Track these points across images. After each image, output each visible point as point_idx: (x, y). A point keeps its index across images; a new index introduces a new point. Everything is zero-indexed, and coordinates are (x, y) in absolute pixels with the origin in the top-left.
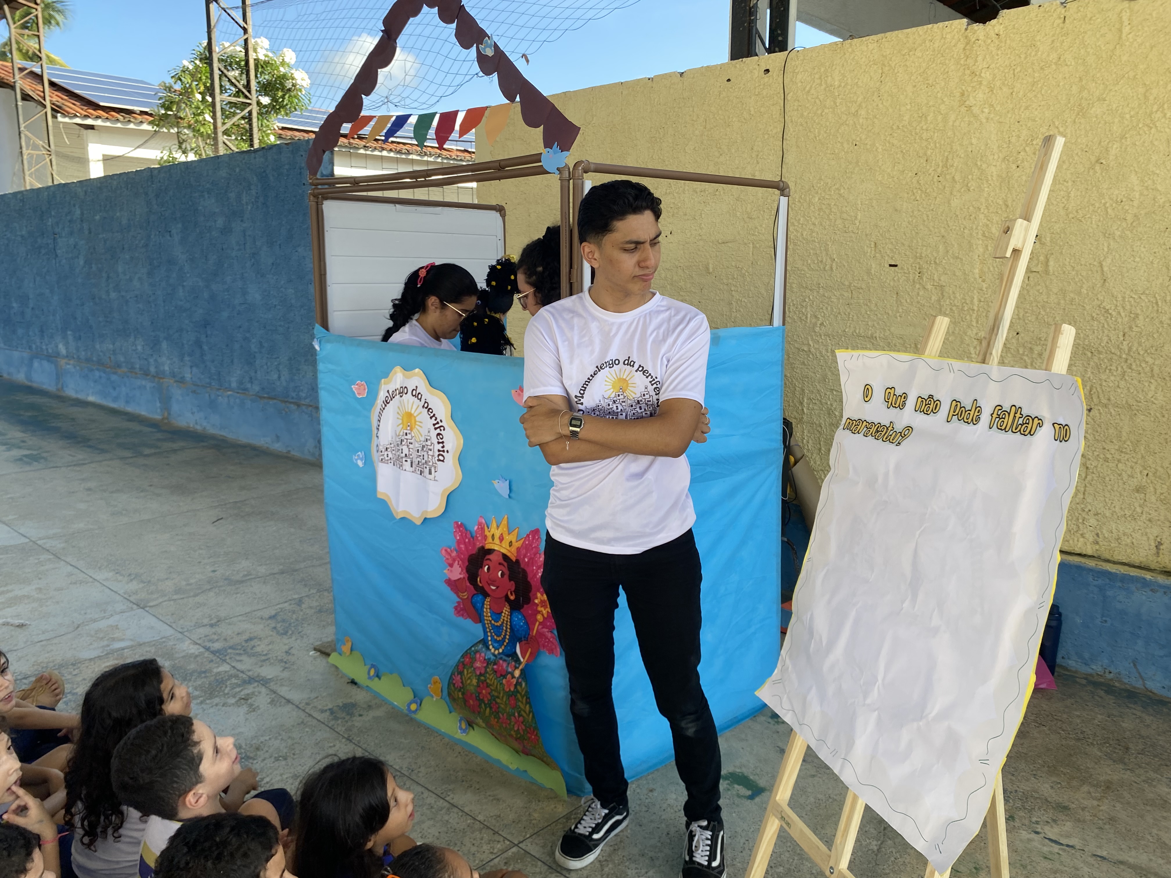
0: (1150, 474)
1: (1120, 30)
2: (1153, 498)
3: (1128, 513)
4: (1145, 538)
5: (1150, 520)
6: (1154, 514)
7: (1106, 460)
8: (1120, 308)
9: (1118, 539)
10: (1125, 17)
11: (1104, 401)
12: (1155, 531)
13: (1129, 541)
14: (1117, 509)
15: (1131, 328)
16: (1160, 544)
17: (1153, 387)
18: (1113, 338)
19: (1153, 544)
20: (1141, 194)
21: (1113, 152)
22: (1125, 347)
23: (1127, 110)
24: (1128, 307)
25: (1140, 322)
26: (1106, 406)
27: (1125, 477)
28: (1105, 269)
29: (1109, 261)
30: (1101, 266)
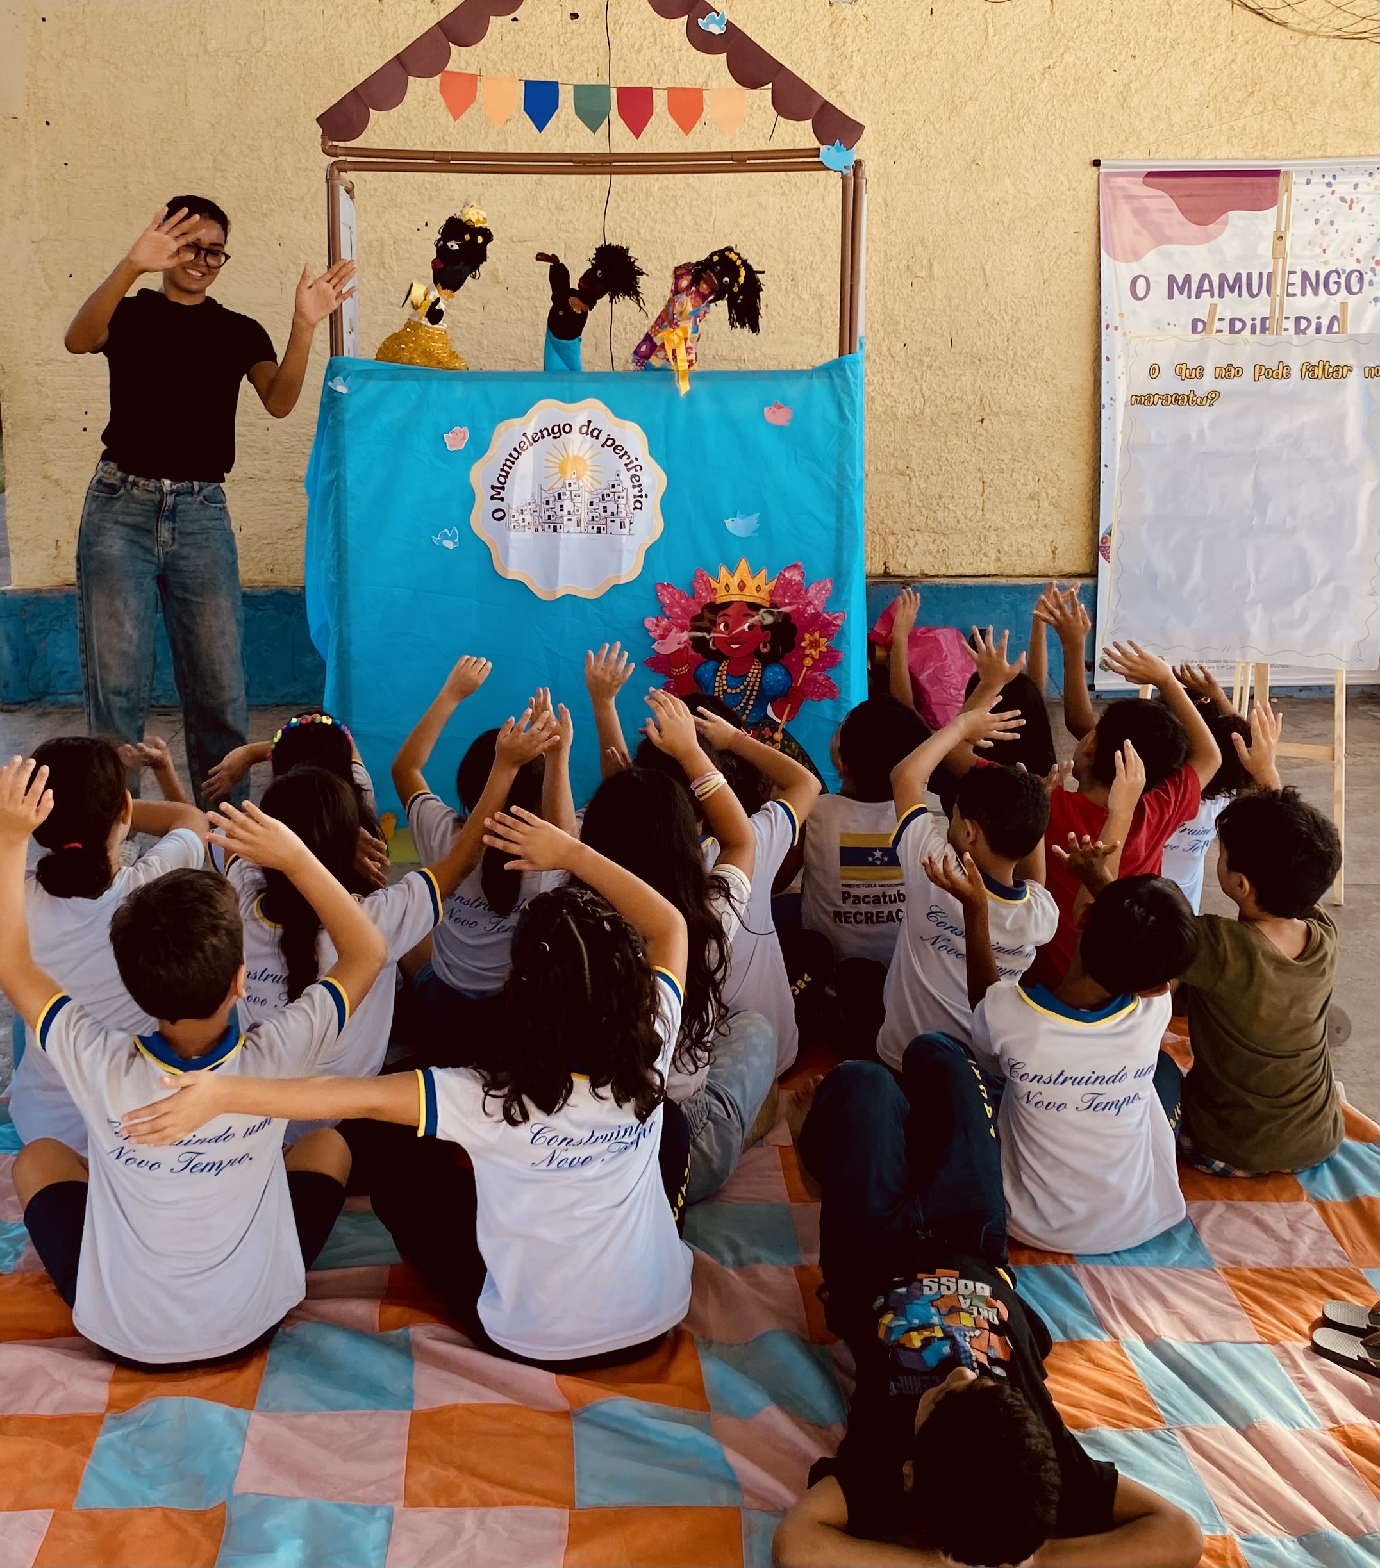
0: (1042, 480)
1: (986, 30)
2: (1046, 504)
3: (1025, 522)
4: (1042, 546)
5: (1045, 526)
6: (1048, 519)
7: (1002, 471)
8: (1003, 313)
9: (1018, 552)
10: (990, 17)
11: (995, 410)
12: (1050, 537)
13: (1028, 551)
14: (1015, 521)
15: (1014, 333)
16: (1056, 548)
17: (1037, 391)
18: (999, 343)
19: (1050, 550)
20: (1015, 197)
21: (987, 153)
22: (1011, 353)
23: (997, 112)
24: (1010, 312)
25: (1022, 325)
26: (997, 415)
27: (1019, 484)
28: (988, 273)
29: (990, 264)
30: (984, 270)
